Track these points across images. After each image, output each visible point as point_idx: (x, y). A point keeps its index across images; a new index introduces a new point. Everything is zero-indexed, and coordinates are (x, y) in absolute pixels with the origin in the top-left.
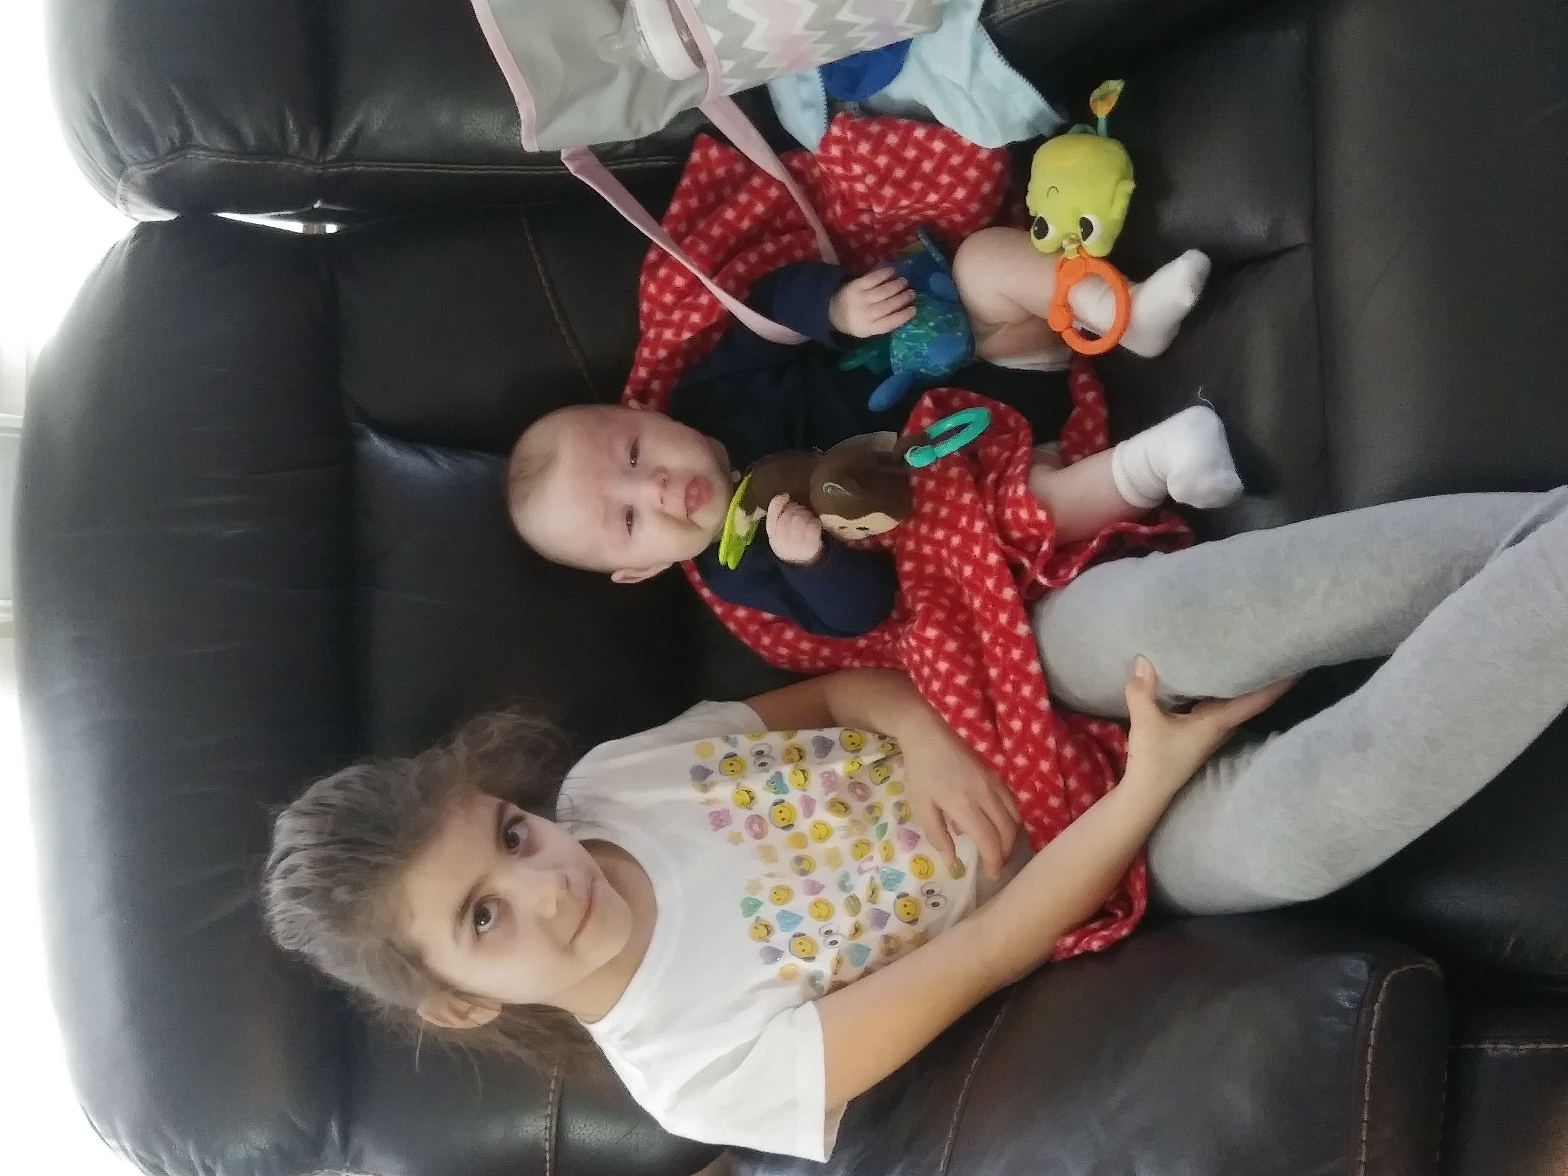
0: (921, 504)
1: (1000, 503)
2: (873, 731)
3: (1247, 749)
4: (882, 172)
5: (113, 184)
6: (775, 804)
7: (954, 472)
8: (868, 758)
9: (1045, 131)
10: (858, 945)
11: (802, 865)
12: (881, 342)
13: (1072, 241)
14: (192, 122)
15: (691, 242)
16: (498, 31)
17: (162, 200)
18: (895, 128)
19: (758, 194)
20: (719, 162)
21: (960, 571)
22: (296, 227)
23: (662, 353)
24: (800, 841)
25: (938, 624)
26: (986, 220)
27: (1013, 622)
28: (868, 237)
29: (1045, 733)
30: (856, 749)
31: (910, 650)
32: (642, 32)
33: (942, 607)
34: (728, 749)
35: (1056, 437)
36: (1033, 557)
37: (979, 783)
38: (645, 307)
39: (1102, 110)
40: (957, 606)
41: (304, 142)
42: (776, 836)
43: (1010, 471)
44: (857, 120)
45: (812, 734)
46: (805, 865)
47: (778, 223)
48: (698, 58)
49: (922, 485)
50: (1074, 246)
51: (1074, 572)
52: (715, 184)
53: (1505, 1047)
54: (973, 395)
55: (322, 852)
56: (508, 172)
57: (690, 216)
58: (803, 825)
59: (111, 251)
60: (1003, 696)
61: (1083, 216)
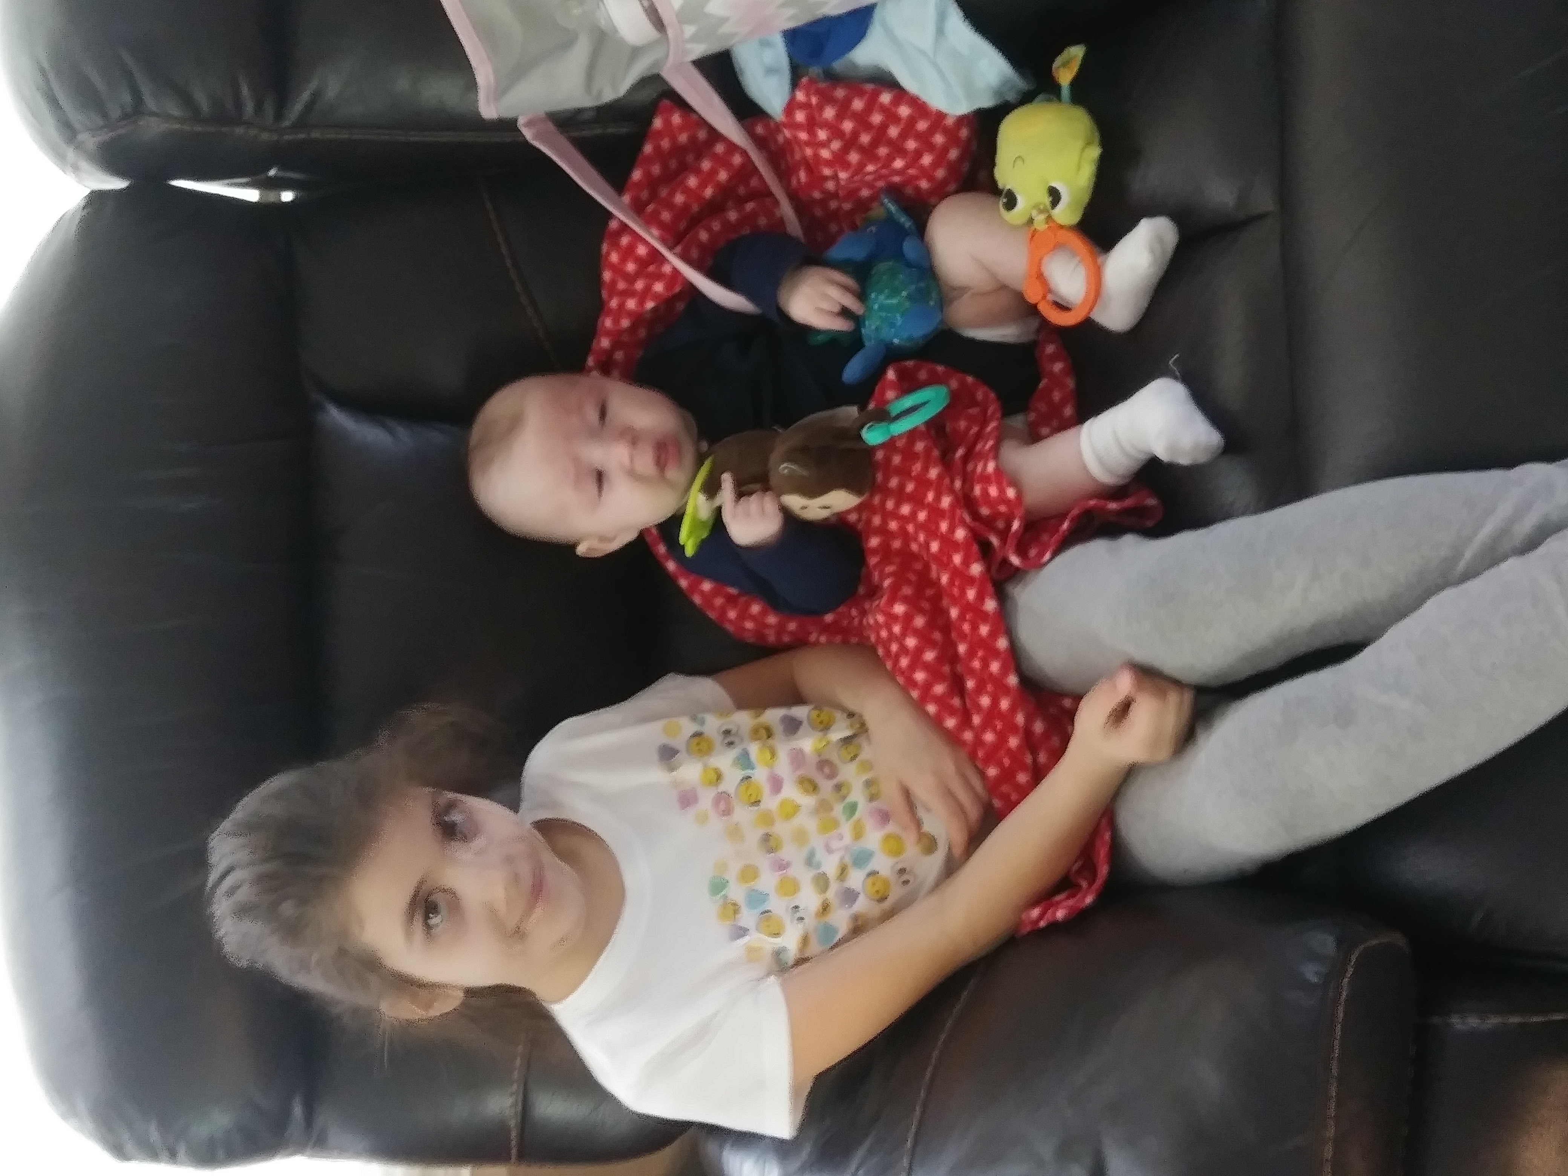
0: (887, 479)
1: (968, 479)
2: (842, 709)
4: (848, 136)
5: (64, 151)
6: (742, 780)
7: (920, 446)
8: (837, 735)
9: (1011, 97)
10: (825, 924)
11: (769, 843)
13: (1041, 212)
14: (144, 88)
15: (653, 211)
17: (113, 168)
18: (860, 93)
19: (722, 161)
20: (682, 128)
21: (927, 547)
22: (252, 195)
23: (625, 323)
24: (767, 819)
25: (906, 600)
26: (952, 187)
27: (981, 598)
28: (833, 204)
29: (1013, 709)
30: (825, 727)
31: (878, 627)
33: (909, 582)
34: (693, 728)
35: (1023, 408)
36: (1004, 534)
37: (949, 762)
38: (607, 276)
40: (925, 581)
41: (259, 109)
42: (743, 814)
43: (979, 447)
44: (821, 85)
45: (782, 712)
46: (772, 843)
47: (741, 191)
48: (659, 23)
49: (888, 460)
52: (678, 150)
53: (1473, 1021)
54: (940, 368)
57: (652, 184)
58: (771, 803)
59: (61, 218)
60: (972, 672)
61: (1051, 185)
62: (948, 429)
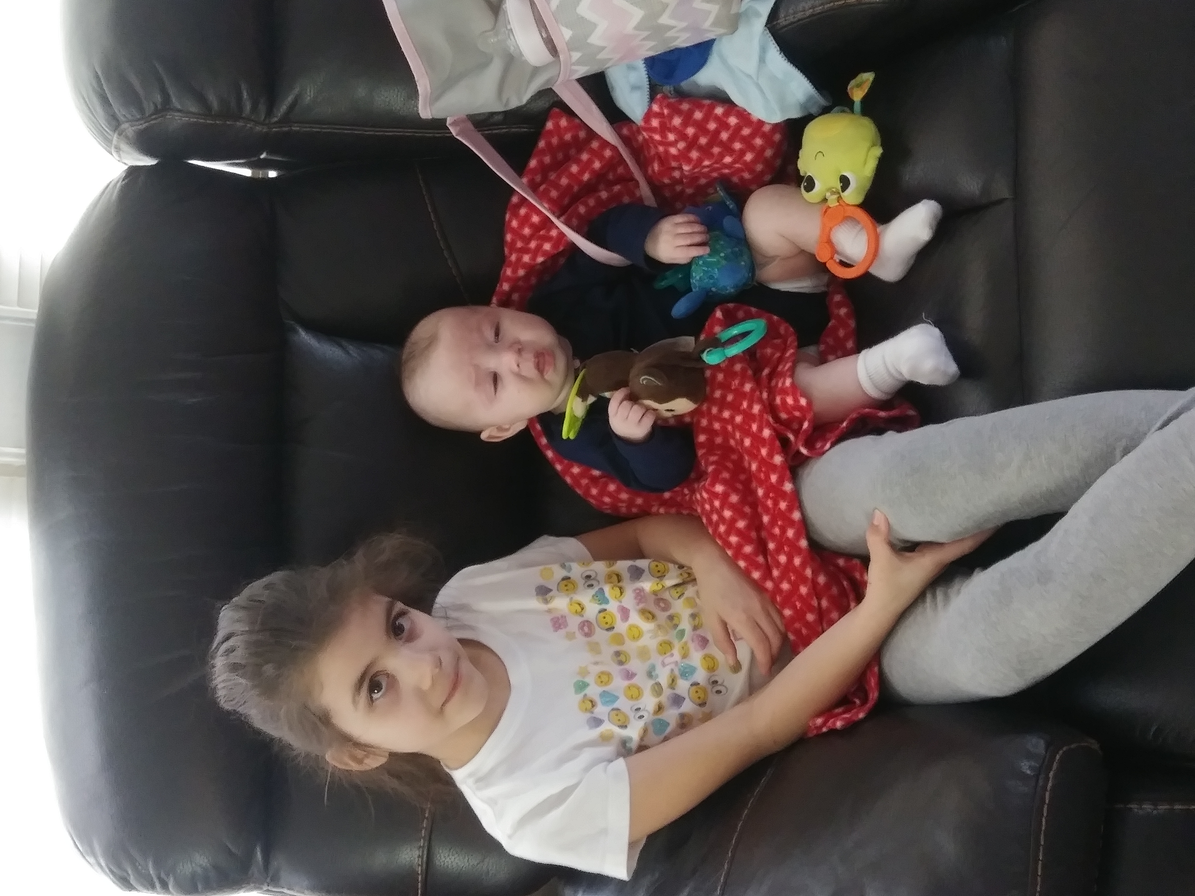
0: (713, 392)
1: (772, 393)
2: (674, 562)
3: (957, 581)
4: (690, 139)
5: (110, 136)
6: (600, 612)
7: (738, 367)
8: (669, 582)
9: (814, 110)
10: (660, 720)
11: (620, 658)
12: (685, 269)
13: (833, 193)
14: (171, 91)
15: (544, 189)
16: (403, 26)
17: (146, 148)
18: (700, 107)
19: (597, 154)
20: (567, 130)
21: (742, 441)
22: (246, 172)
23: (521, 272)
24: (619, 639)
25: (724, 482)
26: (768, 179)
27: (781, 481)
28: (678, 188)
29: (804, 565)
30: (661, 576)
31: (703, 501)
32: (511, 30)
33: (727, 469)
34: (564, 573)
35: (816, 342)
36: (796, 433)
37: (755, 602)
38: (509, 237)
39: (857, 95)
40: (739, 468)
41: (254, 108)
42: (600, 635)
43: (780, 368)
44: (672, 100)
45: (629, 563)
46: (622, 658)
47: (611, 176)
48: (553, 49)
49: (714, 377)
50: (835, 197)
51: (828, 445)
52: (564, 146)
53: (1148, 807)
54: (753, 310)
55: (254, 637)
56: (407, 134)
57: (544, 169)
58: (621, 627)
59: (107, 187)
60: (773, 537)
61: (843, 174)
62: (758, 355)
